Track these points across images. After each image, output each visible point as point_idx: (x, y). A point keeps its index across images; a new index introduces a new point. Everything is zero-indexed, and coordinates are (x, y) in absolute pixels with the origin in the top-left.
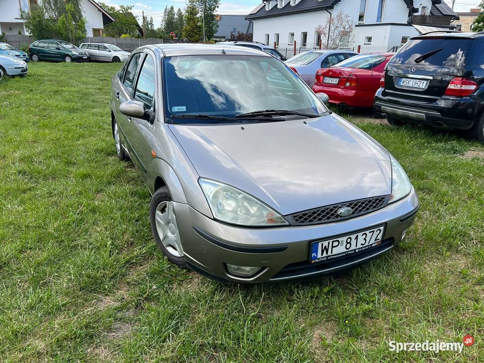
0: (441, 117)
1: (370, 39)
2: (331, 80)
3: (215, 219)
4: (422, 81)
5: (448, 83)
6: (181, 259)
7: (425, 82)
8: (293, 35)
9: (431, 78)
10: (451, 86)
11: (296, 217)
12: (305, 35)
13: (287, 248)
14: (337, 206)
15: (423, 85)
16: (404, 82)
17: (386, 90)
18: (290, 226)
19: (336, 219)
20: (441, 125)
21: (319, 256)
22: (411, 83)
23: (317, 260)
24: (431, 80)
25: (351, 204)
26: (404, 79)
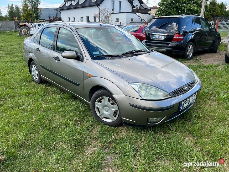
0: (172, 50)
1: (118, 19)
2: (118, 38)
3: (143, 99)
4: (163, 36)
5: (173, 36)
6: (113, 123)
7: (164, 36)
8: (82, 18)
9: (166, 34)
10: (175, 38)
11: (173, 93)
12: (88, 18)
13: (173, 106)
14: (183, 87)
15: (163, 38)
16: (155, 37)
17: (147, 41)
18: (172, 97)
19: (185, 92)
20: (173, 53)
21: (182, 108)
22: (158, 37)
23: (181, 110)
24: (166, 35)
25: (187, 85)
26: (155, 35)
